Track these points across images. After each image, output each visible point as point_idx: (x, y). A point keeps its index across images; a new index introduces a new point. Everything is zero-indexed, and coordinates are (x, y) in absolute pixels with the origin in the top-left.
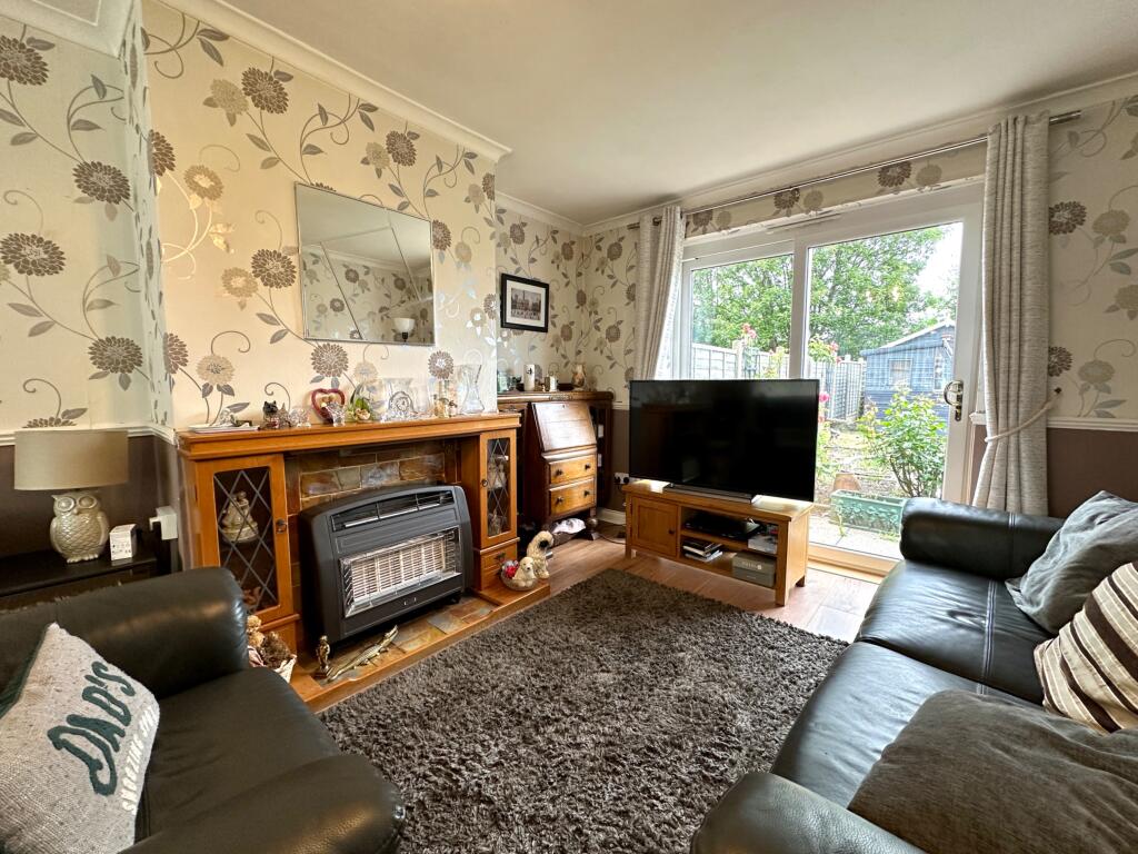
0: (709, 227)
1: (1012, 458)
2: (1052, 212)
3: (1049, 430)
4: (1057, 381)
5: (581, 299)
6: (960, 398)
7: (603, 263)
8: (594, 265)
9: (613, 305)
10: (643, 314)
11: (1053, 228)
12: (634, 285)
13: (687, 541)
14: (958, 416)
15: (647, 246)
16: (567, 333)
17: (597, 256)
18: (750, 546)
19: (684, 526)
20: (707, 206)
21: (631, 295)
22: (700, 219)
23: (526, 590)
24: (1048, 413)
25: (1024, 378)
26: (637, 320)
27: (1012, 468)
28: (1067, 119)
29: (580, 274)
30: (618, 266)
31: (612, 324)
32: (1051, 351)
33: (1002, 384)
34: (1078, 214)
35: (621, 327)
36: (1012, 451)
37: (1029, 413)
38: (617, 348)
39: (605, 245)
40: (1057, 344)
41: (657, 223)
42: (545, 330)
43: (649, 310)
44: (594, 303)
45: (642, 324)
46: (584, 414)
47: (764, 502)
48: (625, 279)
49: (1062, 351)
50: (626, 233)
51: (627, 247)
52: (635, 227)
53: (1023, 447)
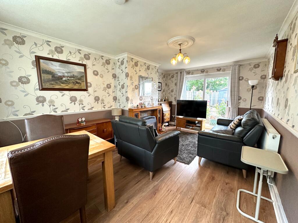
0: (190, 74)
1: (233, 112)
2: (239, 77)
3: (238, 108)
4: (239, 101)
5: (166, 84)
6: (228, 103)
7: (170, 78)
8: (169, 78)
9: (172, 86)
10: (178, 88)
11: (239, 80)
12: (176, 83)
13: (187, 125)
14: (227, 106)
15: (179, 77)
16: (164, 91)
17: (169, 77)
18: (197, 125)
19: (186, 123)
20: (190, 71)
21: (176, 84)
22: (188, 73)
23: (164, 131)
24: (238, 105)
25: (235, 101)
26: (177, 89)
27: (233, 113)
28: (241, 65)
29: (166, 80)
30: (173, 79)
31: (172, 89)
32: (239, 97)
33: (232, 102)
34: (243, 78)
35: (174, 90)
36: (233, 111)
37: (236, 105)
38: (173, 93)
39: (171, 75)
40: (240, 96)
41: (181, 73)
42: (161, 91)
43: (179, 88)
44: (168, 85)
45: (178, 90)
46: (168, 105)
47: (199, 119)
48: (175, 82)
49: (240, 97)
50: (175, 74)
51: (175, 76)
52: (177, 73)
53: (235, 110)
